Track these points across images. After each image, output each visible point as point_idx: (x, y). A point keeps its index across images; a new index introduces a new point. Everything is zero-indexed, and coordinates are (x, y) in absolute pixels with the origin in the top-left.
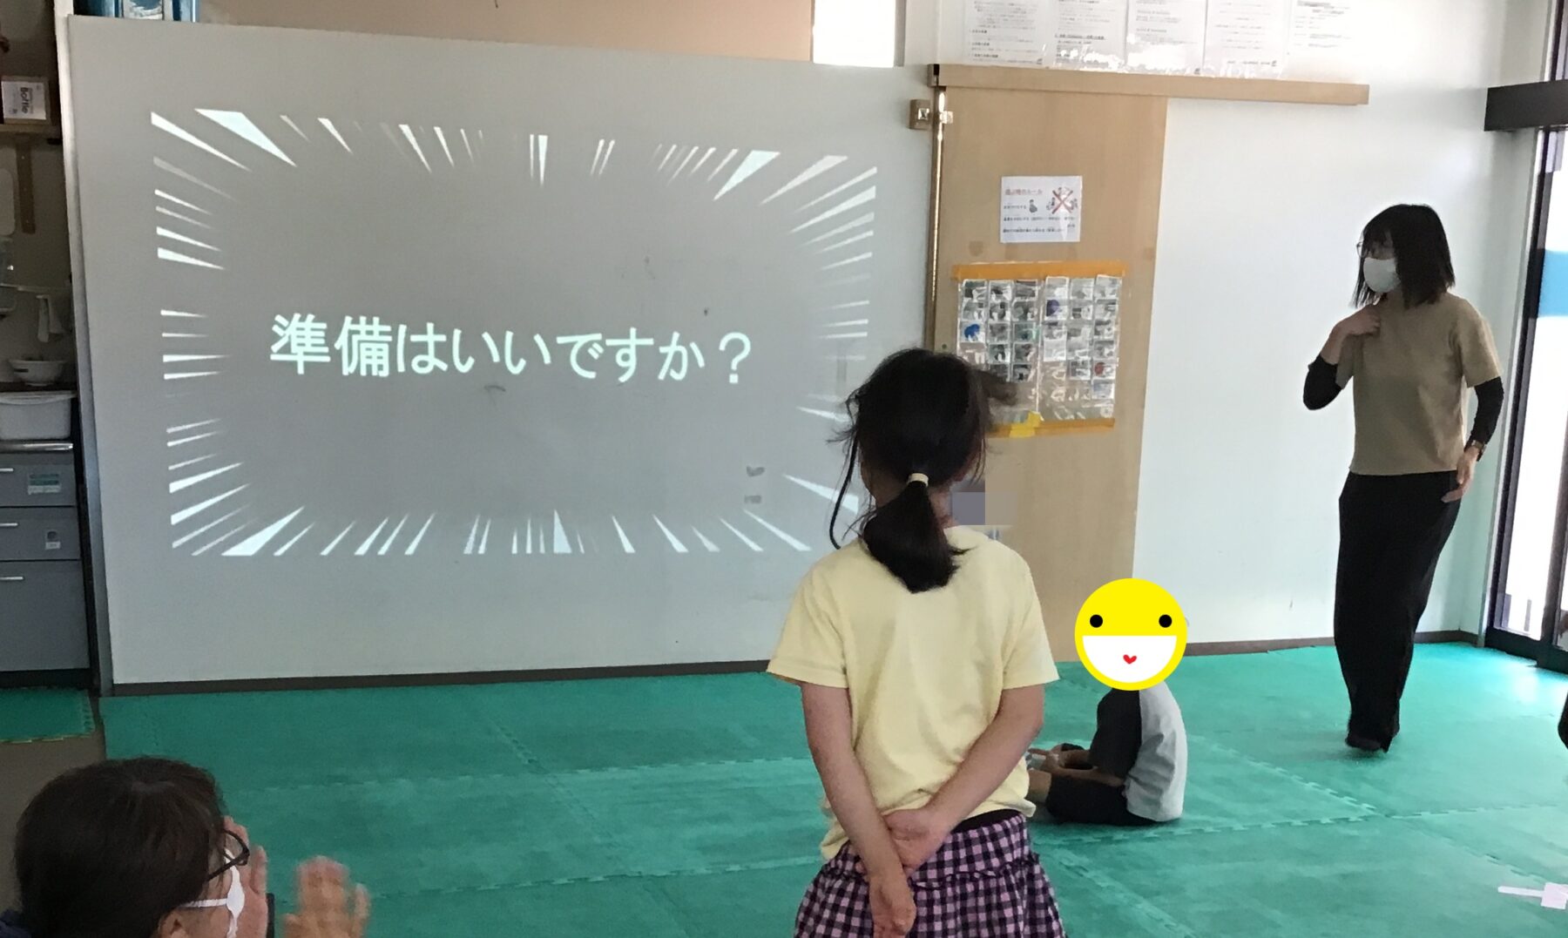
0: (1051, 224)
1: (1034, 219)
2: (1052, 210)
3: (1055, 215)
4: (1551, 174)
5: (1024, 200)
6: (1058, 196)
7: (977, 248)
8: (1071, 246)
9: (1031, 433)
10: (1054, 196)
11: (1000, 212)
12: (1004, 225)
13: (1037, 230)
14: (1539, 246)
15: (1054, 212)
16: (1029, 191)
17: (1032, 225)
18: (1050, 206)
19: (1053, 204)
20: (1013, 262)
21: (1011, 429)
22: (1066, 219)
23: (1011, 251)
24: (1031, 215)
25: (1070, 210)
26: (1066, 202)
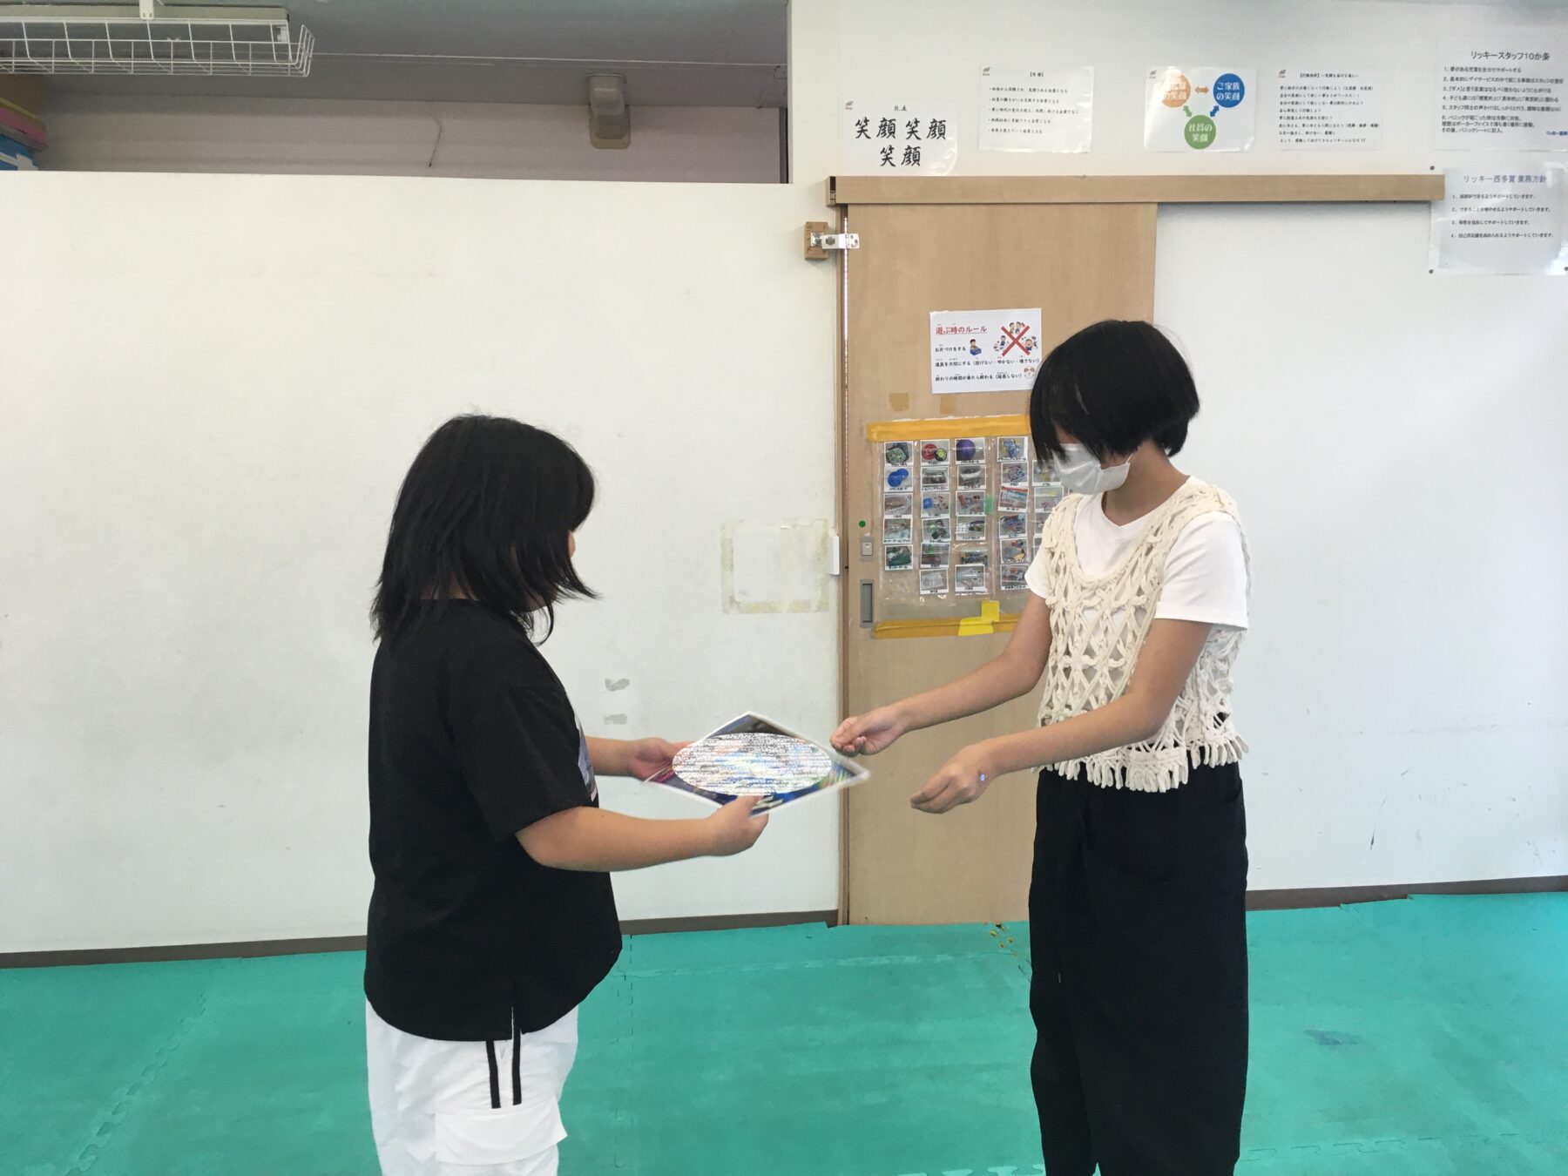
0: (1003, 368)
1: (977, 363)
2: (1001, 352)
3: (1006, 358)
5: (964, 340)
6: (1010, 334)
7: (900, 402)
9: (990, 630)
10: (1006, 335)
11: (928, 355)
12: (936, 372)
13: (982, 377)
15: (1004, 354)
16: (969, 330)
17: (976, 371)
18: (999, 346)
19: (1003, 344)
20: (950, 418)
21: (959, 625)
22: (1022, 361)
23: (948, 403)
24: (973, 358)
25: (1027, 350)
26: (1020, 341)
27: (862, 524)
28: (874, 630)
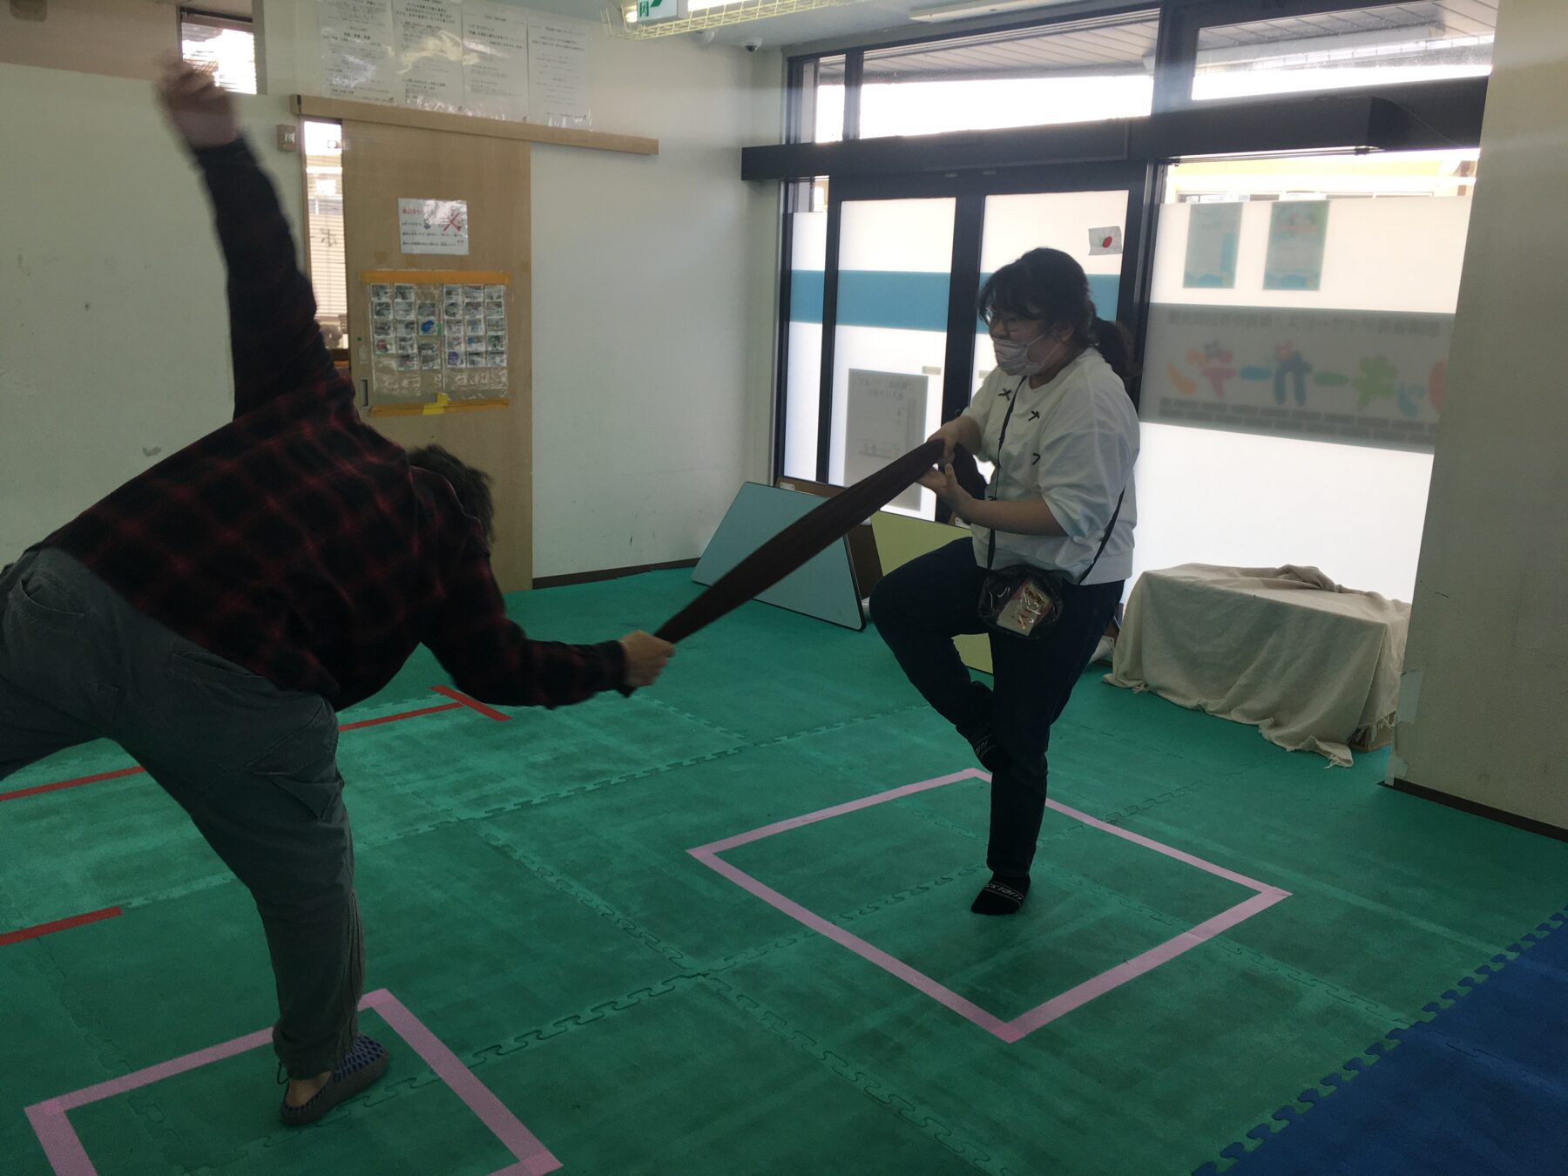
0: (445, 239)
1: (429, 234)
3: (446, 233)
4: (792, 214)
5: (419, 219)
7: (381, 257)
8: (461, 258)
9: (442, 411)
11: (398, 227)
12: (404, 238)
13: (432, 244)
14: (787, 268)
15: (445, 230)
16: (424, 212)
17: (427, 240)
18: (442, 225)
19: (444, 223)
20: (414, 270)
21: (423, 408)
22: (456, 235)
23: (412, 260)
24: (425, 231)
25: (459, 228)
26: (454, 222)
27: (359, 339)
28: (370, 411)
